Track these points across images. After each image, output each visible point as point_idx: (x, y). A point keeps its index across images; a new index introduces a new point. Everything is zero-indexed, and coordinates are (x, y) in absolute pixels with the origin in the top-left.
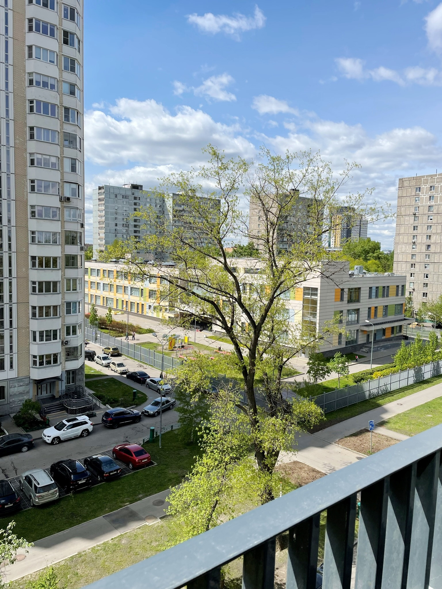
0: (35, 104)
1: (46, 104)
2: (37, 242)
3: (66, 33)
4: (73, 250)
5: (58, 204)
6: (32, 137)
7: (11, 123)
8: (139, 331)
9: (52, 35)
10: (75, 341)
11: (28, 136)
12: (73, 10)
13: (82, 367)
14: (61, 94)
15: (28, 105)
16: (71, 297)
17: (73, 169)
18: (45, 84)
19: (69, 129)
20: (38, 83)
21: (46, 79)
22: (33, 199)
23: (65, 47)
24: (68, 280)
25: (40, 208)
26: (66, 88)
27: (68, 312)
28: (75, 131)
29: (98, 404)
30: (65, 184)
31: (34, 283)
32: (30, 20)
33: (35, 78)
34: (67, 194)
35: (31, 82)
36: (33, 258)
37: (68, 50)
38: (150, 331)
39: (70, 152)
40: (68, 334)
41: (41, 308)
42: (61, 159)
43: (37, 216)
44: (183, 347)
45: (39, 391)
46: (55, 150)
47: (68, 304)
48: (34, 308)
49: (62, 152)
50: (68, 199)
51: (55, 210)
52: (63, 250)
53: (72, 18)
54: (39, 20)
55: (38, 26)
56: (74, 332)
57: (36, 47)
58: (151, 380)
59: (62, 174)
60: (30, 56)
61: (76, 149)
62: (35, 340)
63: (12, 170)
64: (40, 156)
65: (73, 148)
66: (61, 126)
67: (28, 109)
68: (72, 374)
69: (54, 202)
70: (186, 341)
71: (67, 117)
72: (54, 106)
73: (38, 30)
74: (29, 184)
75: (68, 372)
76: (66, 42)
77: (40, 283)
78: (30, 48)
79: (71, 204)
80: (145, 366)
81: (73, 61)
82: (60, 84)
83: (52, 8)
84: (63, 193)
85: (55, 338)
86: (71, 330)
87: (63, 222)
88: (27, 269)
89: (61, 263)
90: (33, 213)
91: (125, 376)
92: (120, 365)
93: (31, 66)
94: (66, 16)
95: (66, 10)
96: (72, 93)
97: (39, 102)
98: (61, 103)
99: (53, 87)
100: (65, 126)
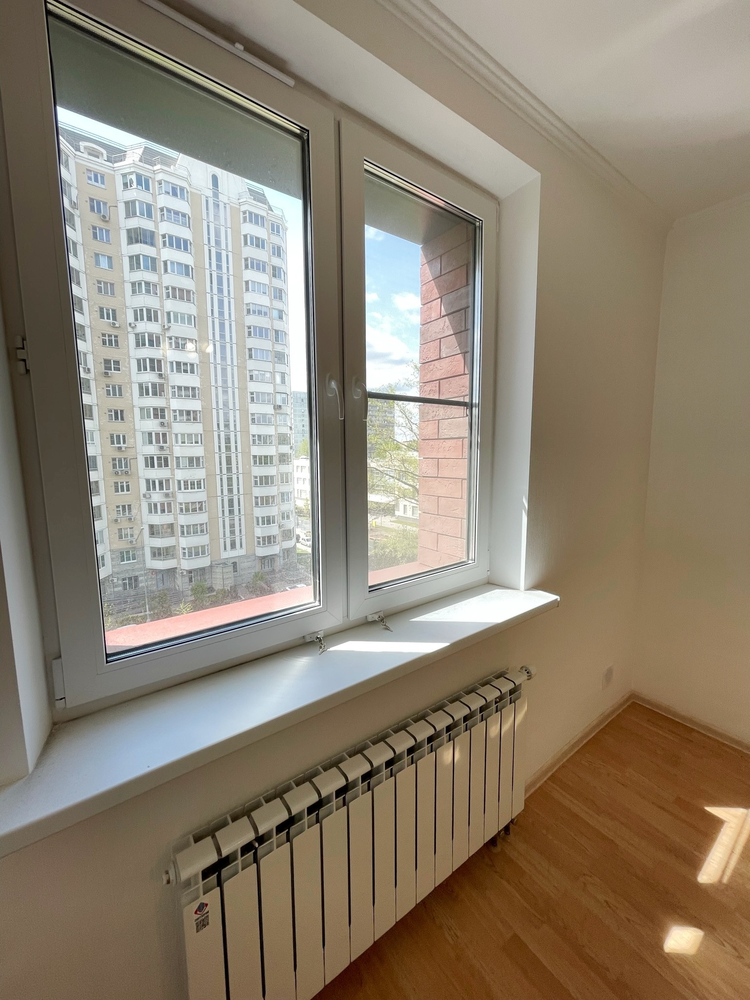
0: (252, 330)
1: (261, 329)
2: (257, 444)
3: (274, 268)
4: (284, 449)
5: (272, 412)
6: (250, 357)
7: (234, 346)
9: (264, 271)
10: (290, 524)
11: (248, 356)
12: (279, 248)
13: (295, 546)
14: (272, 319)
15: (246, 330)
16: (284, 489)
17: (283, 381)
18: (260, 312)
19: (279, 348)
20: (254, 312)
21: (260, 308)
22: (254, 408)
23: (274, 279)
24: (282, 475)
25: (259, 415)
26: (275, 314)
28: (283, 350)
30: (277, 394)
31: (256, 477)
32: (246, 260)
33: (251, 308)
34: (279, 403)
35: (249, 311)
36: (255, 457)
37: (277, 283)
39: (280, 367)
40: (283, 518)
41: (262, 498)
42: (273, 374)
43: (256, 423)
45: (263, 566)
46: (269, 367)
47: (283, 494)
48: (257, 498)
49: (274, 368)
50: (280, 406)
51: (270, 416)
52: (277, 450)
53: (279, 255)
54: (254, 259)
55: (252, 263)
56: (288, 517)
57: (252, 281)
59: (274, 386)
60: (247, 289)
61: (285, 364)
62: (258, 524)
63: (236, 385)
64: (257, 372)
65: (282, 364)
66: (273, 346)
67: (246, 334)
68: (287, 552)
69: (269, 409)
70: (374, 525)
71: (277, 339)
72: (267, 329)
73: (252, 267)
74: (249, 396)
75: (284, 550)
76: (274, 276)
77: (261, 477)
78: (247, 283)
79: (282, 411)
81: (281, 290)
82: (271, 311)
83: (263, 247)
84: (275, 402)
85: (274, 522)
86: (285, 516)
87: (276, 426)
88: (250, 467)
89: (276, 460)
90: (253, 419)
93: (249, 298)
94: (274, 254)
95: (274, 248)
96: (281, 318)
97: (255, 327)
98: (272, 326)
99: (266, 314)
100: (276, 346)
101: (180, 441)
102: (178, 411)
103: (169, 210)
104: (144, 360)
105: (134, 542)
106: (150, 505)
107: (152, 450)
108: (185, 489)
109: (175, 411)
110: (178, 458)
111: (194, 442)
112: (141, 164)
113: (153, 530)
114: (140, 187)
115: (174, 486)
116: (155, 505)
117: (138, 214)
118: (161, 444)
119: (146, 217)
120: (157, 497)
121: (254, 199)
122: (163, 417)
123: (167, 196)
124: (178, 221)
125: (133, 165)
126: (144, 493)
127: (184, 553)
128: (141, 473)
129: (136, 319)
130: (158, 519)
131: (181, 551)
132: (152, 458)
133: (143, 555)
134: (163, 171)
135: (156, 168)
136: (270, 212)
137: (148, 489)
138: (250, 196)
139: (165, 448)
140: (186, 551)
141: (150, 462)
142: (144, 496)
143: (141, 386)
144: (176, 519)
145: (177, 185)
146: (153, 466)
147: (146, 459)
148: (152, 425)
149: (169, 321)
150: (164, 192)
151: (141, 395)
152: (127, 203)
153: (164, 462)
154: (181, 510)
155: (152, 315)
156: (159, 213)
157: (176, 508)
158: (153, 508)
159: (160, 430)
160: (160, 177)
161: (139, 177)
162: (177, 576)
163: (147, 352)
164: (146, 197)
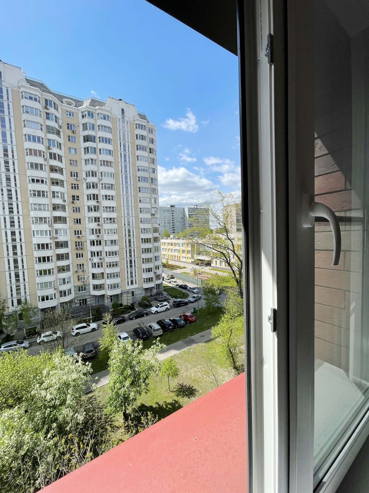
0: (140, 178)
1: (144, 178)
2: (143, 233)
3: (150, 149)
4: (156, 235)
5: (150, 217)
6: (140, 191)
7: (132, 187)
8: (180, 268)
9: (146, 150)
10: (159, 272)
11: (138, 191)
12: (152, 139)
13: (162, 283)
14: (150, 173)
15: (138, 179)
16: (156, 254)
17: (155, 202)
18: (144, 170)
19: (153, 186)
20: (141, 170)
21: (144, 168)
22: (141, 216)
23: (150, 154)
24: (155, 247)
25: (144, 219)
26: (151, 170)
27: (156, 260)
28: (155, 187)
29: (170, 298)
30: (152, 208)
31: (143, 249)
32: (137, 146)
33: (140, 168)
34: (153, 213)
35: (139, 170)
36: (142, 239)
37: (151, 156)
38: (185, 268)
39: (154, 196)
41: (146, 259)
42: (150, 199)
43: (143, 223)
44: (200, 274)
45: (146, 293)
46: (148, 195)
47: (156, 257)
48: (143, 259)
49: (151, 196)
50: (154, 214)
51: (149, 219)
52: (153, 235)
53: (153, 143)
54: (141, 145)
55: (140, 147)
57: (140, 156)
58: (189, 288)
59: (151, 205)
60: (138, 159)
61: (156, 194)
62: (144, 272)
63: (133, 205)
64: (143, 198)
65: (154, 194)
66: (150, 186)
67: (138, 181)
68: (158, 286)
69: (149, 216)
70: (201, 271)
71: (152, 182)
72: (147, 178)
73: (140, 149)
74: (139, 210)
75: (156, 285)
76: (150, 152)
77: (145, 249)
78: (138, 156)
79: (155, 217)
80: (185, 282)
81: (153, 160)
82: (149, 169)
83: (145, 139)
84: (152, 212)
85: (151, 271)
86: (157, 268)
87: (152, 224)
88: (140, 244)
89: (152, 240)
90: (141, 221)
91: (178, 286)
92: (175, 282)
93: (139, 163)
94: (150, 142)
95: (150, 140)
96: (154, 172)
97: (142, 177)
98: (150, 176)
99: (147, 171)
100: (152, 185)
101: (107, 232)
102: (106, 218)
103: (102, 126)
104: (90, 195)
105: (85, 282)
106: (92, 264)
107: (94, 237)
108: (109, 256)
109: (104, 218)
110: (106, 241)
111: (113, 233)
112: (90, 107)
113: (94, 276)
114: (89, 117)
115: (104, 254)
116: (95, 264)
117: (88, 129)
118: (98, 234)
119: (92, 130)
120: (96, 260)
121: (141, 118)
122: (99, 221)
123: (101, 120)
124: (106, 130)
125: (86, 107)
126: (90, 258)
127: (109, 287)
128: (88, 249)
129: (87, 176)
130: (97, 271)
131: (107, 286)
132: (94, 241)
133: (89, 288)
134: (99, 109)
135: (96, 108)
136: (148, 123)
137: (92, 256)
138: (139, 117)
139: (100, 236)
140: (110, 286)
141: (93, 243)
142: (90, 259)
143: (89, 207)
144: (105, 270)
145: (106, 115)
146: (94, 245)
147: (91, 241)
148: (94, 225)
149: (102, 176)
150: (100, 118)
151: (89, 211)
152: (83, 124)
153: (99, 243)
154: (107, 266)
155: (94, 174)
156: (97, 128)
157: (105, 265)
158: (94, 265)
159: (98, 228)
160: (98, 111)
161: (89, 112)
162: (105, 298)
163: (92, 191)
164: (92, 121)
